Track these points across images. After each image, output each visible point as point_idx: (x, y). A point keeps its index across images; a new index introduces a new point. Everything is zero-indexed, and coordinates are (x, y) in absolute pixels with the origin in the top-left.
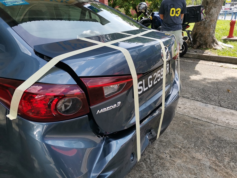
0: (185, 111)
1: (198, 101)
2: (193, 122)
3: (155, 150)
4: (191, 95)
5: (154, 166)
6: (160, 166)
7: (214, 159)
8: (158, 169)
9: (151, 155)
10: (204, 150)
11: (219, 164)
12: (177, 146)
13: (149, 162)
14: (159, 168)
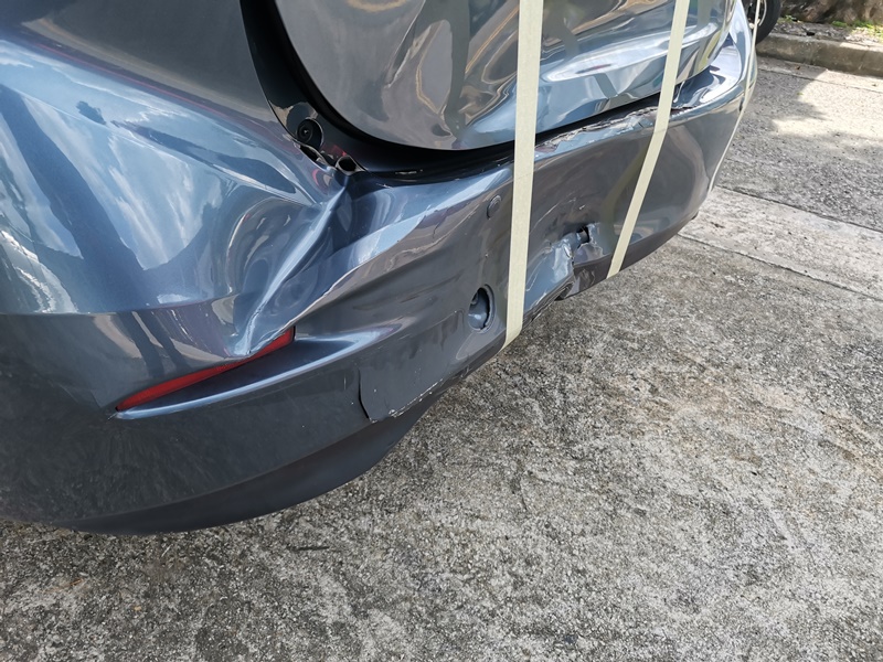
0: (739, 238)
1: (800, 208)
2: (767, 279)
3: (589, 361)
4: (770, 187)
5: (577, 417)
6: (605, 418)
7: (844, 414)
8: (594, 427)
9: (570, 377)
10: (806, 379)
11: (865, 433)
12: (689, 356)
13: (558, 402)
14: (598, 425)
